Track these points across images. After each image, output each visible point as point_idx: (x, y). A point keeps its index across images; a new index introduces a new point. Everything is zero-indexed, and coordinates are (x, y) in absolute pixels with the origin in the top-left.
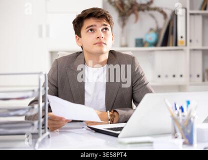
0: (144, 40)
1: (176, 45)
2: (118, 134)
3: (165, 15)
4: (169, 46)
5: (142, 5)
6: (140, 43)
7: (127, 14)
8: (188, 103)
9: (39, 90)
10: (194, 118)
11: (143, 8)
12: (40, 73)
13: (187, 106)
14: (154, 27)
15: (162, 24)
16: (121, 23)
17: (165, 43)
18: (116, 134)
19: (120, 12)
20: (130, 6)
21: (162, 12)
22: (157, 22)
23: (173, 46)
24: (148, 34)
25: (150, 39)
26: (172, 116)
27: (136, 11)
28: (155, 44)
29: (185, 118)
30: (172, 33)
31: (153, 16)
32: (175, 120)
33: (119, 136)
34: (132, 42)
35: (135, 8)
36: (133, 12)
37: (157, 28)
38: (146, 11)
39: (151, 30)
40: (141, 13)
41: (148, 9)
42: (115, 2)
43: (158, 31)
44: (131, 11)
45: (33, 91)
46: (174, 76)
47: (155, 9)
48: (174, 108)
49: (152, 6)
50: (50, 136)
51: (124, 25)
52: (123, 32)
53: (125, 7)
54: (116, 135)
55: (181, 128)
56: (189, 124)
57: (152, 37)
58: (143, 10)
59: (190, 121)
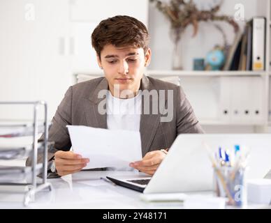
0: (206, 62)
1: (251, 69)
2: (143, 189)
3: (236, 27)
4: (241, 70)
5: (203, 12)
6: (200, 65)
7: (182, 24)
8: (238, 148)
9: (34, 125)
10: (244, 169)
11: (205, 16)
12: (37, 103)
13: (235, 153)
14: (221, 43)
15: (232, 39)
16: (174, 37)
17: (235, 66)
18: (140, 188)
19: (173, 21)
20: (186, 14)
21: (232, 22)
22: (225, 36)
23: (246, 69)
24: (211, 52)
25: (214, 59)
26: (214, 166)
27: (195, 21)
28: (221, 67)
29: (231, 169)
30: (246, 53)
31: (219, 28)
32: (217, 171)
33: (145, 191)
34: (189, 64)
35: (194, 16)
36: (191, 22)
37: (226, 44)
38: (209, 21)
39: (217, 47)
40: (201, 24)
41: (213, 18)
42: (165, 8)
43: (225, 49)
44: (187, 20)
45: (25, 126)
46: (247, 112)
47: (222, 18)
48: (218, 155)
49: (219, 14)
50: (52, 188)
51: (178, 39)
52: (176, 49)
53: (180, 15)
54: (141, 190)
55: (226, 182)
56: (237, 177)
57: (217, 57)
58: (205, 20)
59: (238, 173)
